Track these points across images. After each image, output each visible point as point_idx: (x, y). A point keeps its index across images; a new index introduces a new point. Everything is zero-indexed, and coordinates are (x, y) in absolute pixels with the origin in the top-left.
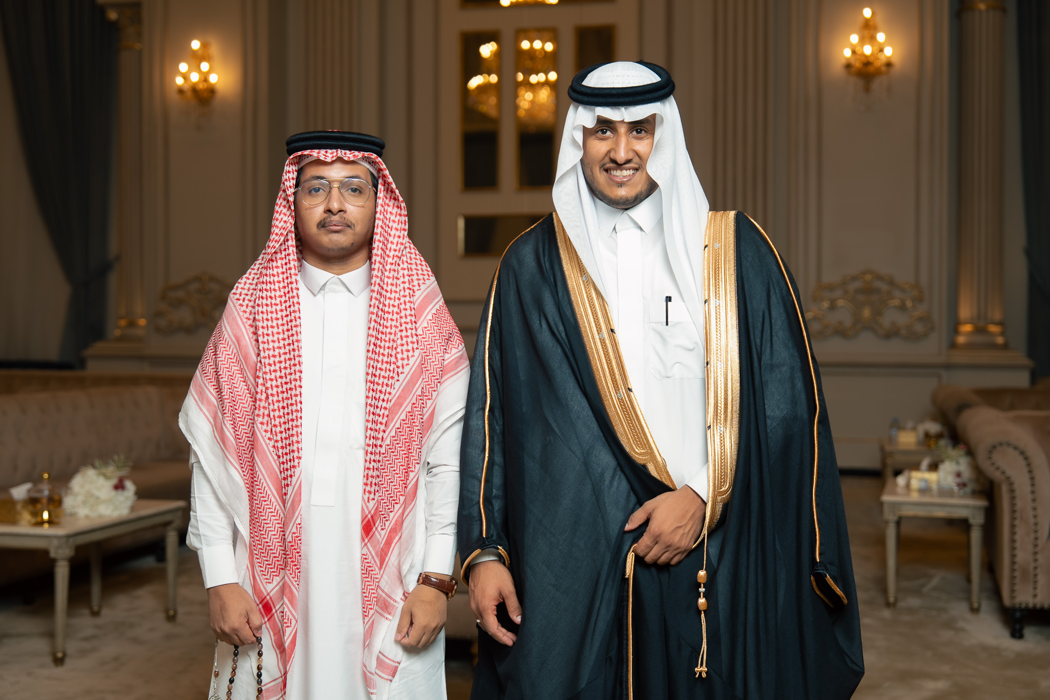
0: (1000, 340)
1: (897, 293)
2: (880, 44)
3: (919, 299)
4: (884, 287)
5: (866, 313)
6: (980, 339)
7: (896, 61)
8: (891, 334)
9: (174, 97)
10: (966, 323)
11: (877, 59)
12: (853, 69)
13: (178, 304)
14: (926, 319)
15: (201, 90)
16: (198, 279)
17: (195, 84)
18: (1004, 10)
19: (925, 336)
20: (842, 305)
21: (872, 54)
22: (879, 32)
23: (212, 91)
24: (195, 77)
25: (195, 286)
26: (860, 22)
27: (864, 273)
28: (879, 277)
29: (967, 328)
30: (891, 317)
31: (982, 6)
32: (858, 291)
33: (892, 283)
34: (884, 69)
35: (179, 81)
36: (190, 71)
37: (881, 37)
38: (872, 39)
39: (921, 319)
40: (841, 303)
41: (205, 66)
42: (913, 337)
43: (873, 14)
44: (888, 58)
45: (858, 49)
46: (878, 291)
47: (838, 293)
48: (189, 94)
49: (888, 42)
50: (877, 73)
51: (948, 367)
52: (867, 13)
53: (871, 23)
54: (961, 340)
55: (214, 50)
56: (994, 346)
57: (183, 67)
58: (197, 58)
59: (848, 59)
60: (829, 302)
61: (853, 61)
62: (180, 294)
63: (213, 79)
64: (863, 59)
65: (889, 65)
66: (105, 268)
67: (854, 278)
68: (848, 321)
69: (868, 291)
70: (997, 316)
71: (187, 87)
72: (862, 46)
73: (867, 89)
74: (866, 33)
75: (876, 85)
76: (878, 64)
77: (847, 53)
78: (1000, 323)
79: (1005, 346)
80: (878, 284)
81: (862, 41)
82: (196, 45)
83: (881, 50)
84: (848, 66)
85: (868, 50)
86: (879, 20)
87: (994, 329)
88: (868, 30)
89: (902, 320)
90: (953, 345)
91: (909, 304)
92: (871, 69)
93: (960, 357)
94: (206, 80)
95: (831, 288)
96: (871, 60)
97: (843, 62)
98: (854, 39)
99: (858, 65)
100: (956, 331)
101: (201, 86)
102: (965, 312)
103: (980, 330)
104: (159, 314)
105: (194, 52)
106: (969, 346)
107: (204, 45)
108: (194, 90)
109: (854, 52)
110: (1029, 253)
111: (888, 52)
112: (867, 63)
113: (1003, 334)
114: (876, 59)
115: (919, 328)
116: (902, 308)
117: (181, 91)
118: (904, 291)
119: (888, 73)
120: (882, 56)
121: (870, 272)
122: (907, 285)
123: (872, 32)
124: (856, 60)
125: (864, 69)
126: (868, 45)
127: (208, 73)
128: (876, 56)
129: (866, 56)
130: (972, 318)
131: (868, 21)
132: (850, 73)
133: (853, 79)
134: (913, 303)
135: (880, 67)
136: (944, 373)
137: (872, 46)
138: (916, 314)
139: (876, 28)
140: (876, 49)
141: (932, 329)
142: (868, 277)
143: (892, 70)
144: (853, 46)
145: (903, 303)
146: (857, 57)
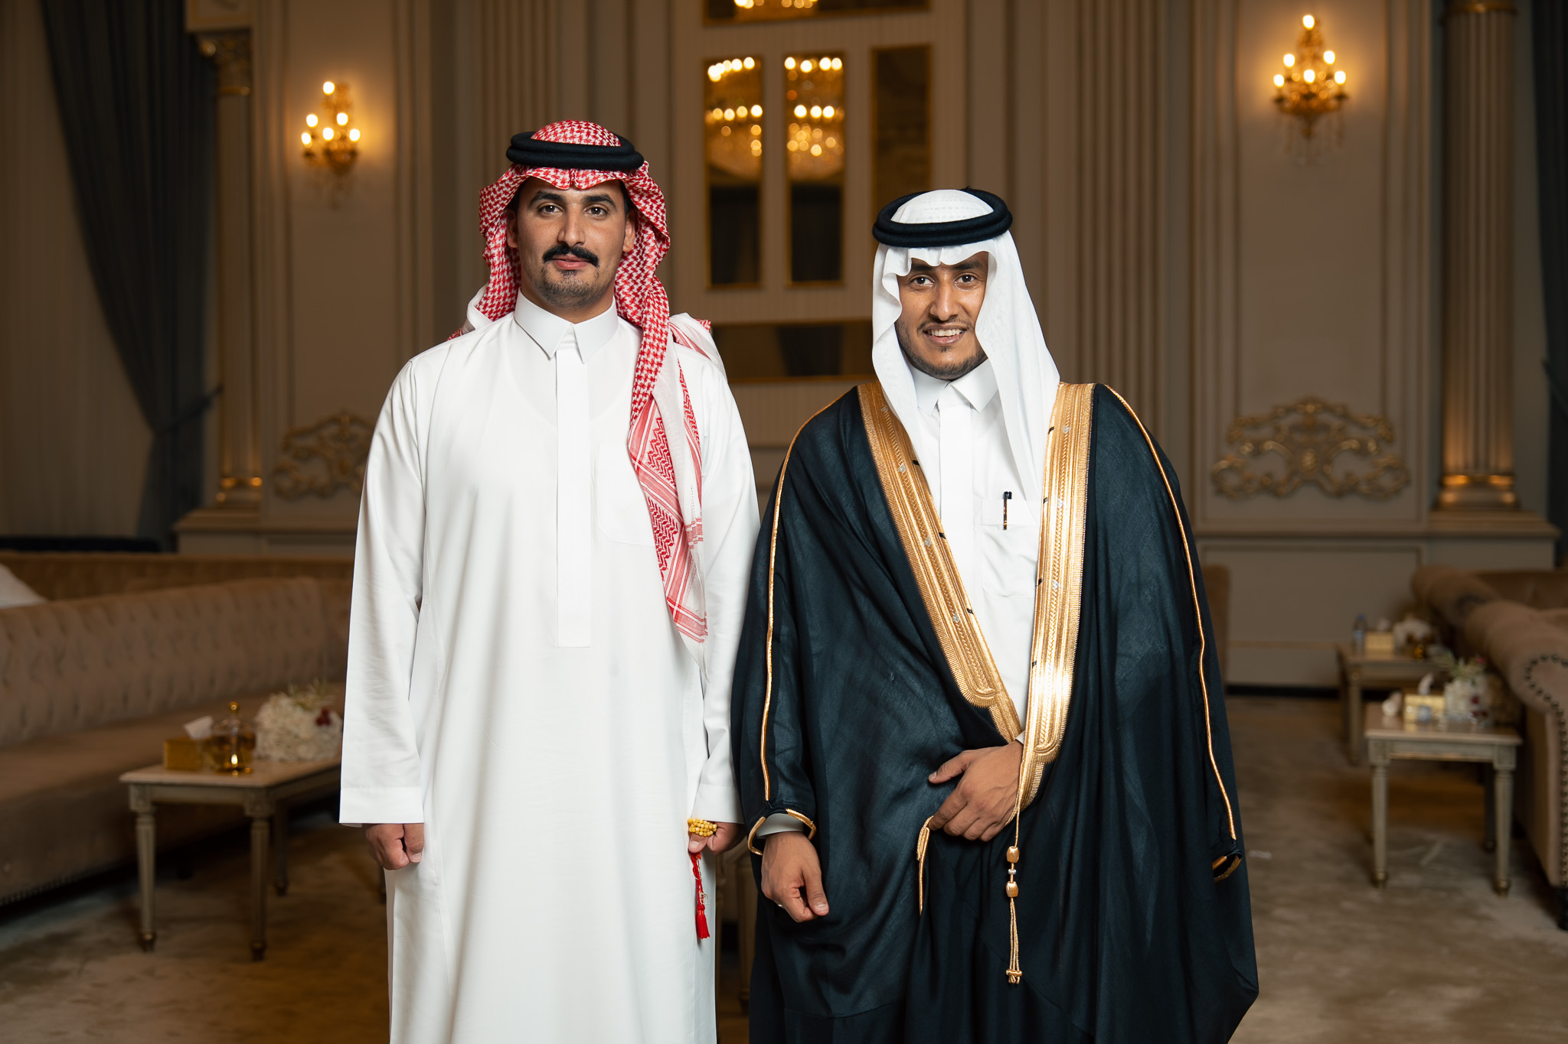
0: (1508, 498)
1: (1354, 431)
2: (1329, 67)
3: (1387, 440)
4: (1335, 422)
5: (1308, 460)
6: (1479, 496)
7: (1349, 90)
8: (1345, 490)
9: (298, 161)
10: (1457, 473)
11: (1325, 88)
12: (1287, 105)
13: (307, 456)
14: (1397, 468)
15: (335, 151)
16: (334, 420)
17: (329, 143)
18: (1512, 12)
19: (1397, 492)
20: (1271, 447)
21: (1315, 83)
22: (1324, 51)
23: (353, 153)
24: (328, 134)
25: (332, 430)
26: (1298, 35)
27: (1305, 402)
28: (1328, 408)
29: (1460, 480)
30: (1344, 466)
31: (1481, 8)
32: (1295, 428)
33: (1346, 416)
34: (1333, 103)
35: (306, 139)
36: (321, 125)
37: (1329, 57)
38: (1317, 58)
39: (1389, 468)
40: (1269, 445)
41: (342, 118)
42: (1378, 494)
43: (1317, 22)
44: (1340, 87)
45: (1296, 77)
46: (1326, 428)
47: (1266, 431)
48: (320, 157)
49: (1340, 63)
50: (1324, 109)
51: (1430, 537)
52: (1309, 21)
53: (1315, 37)
54: (1449, 497)
55: (354, 94)
56: (1500, 507)
57: (312, 120)
58: (332, 106)
59: (1280, 90)
60: (1251, 445)
61: (1286, 93)
62: (311, 442)
63: (354, 135)
64: (1306, 92)
65: (1341, 97)
66: (201, 405)
67: (1289, 410)
68: (1280, 473)
69: (1311, 427)
70: (1504, 463)
71: (317, 148)
72: (1301, 71)
73: (1308, 134)
74: (1306, 51)
75: (1321, 126)
76: (1323, 96)
77: (1279, 81)
78: (1508, 474)
79: (1516, 507)
80: (1325, 418)
81: (1301, 62)
82: (329, 88)
83: (1330, 77)
84: (1280, 100)
85: (1309, 76)
86: (1325, 31)
87: (1497, 481)
88: (1310, 46)
89: (1361, 469)
90: (1437, 505)
91: (1372, 446)
92: (1314, 103)
93: (1447, 523)
94: (344, 138)
95: (1255, 424)
96: (1314, 90)
97: (1274, 94)
98: (1289, 60)
99: (1295, 97)
100: (1441, 485)
101: (335, 147)
102: (1455, 456)
103: (1477, 483)
104: (280, 471)
105: (328, 98)
106: (1461, 507)
107: (340, 88)
108: (327, 152)
109: (1289, 80)
110: (1550, 368)
111: (1340, 78)
112: (1308, 95)
113: (1511, 489)
114: (1321, 90)
115: (1387, 481)
116: (1362, 452)
117: (309, 154)
118: (1364, 427)
119: (1339, 108)
120: (1331, 85)
121: (1313, 400)
122: (1368, 418)
123: (1316, 49)
124: (1291, 91)
125: (1304, 104)
126: (1311, 68)
127: (347, 128)
128: (1322, 85)
129: (1307, 85)
130: (1466, 467)
131: (1309, 34)
132: (1282, 110)
133: (1287, 119)
134: (1377, 445)
135: (1327, 100)
136: (1424, 547)
137: (1317, 70)
138: (1383, 461)
139: (1321, 45)
140: (1322, 75)
141: (1407, 483)
142: (1310, 408)
143: (1346, 104)
144: (1288, 70)
145: (1363, 445)
146: (1294, 86)
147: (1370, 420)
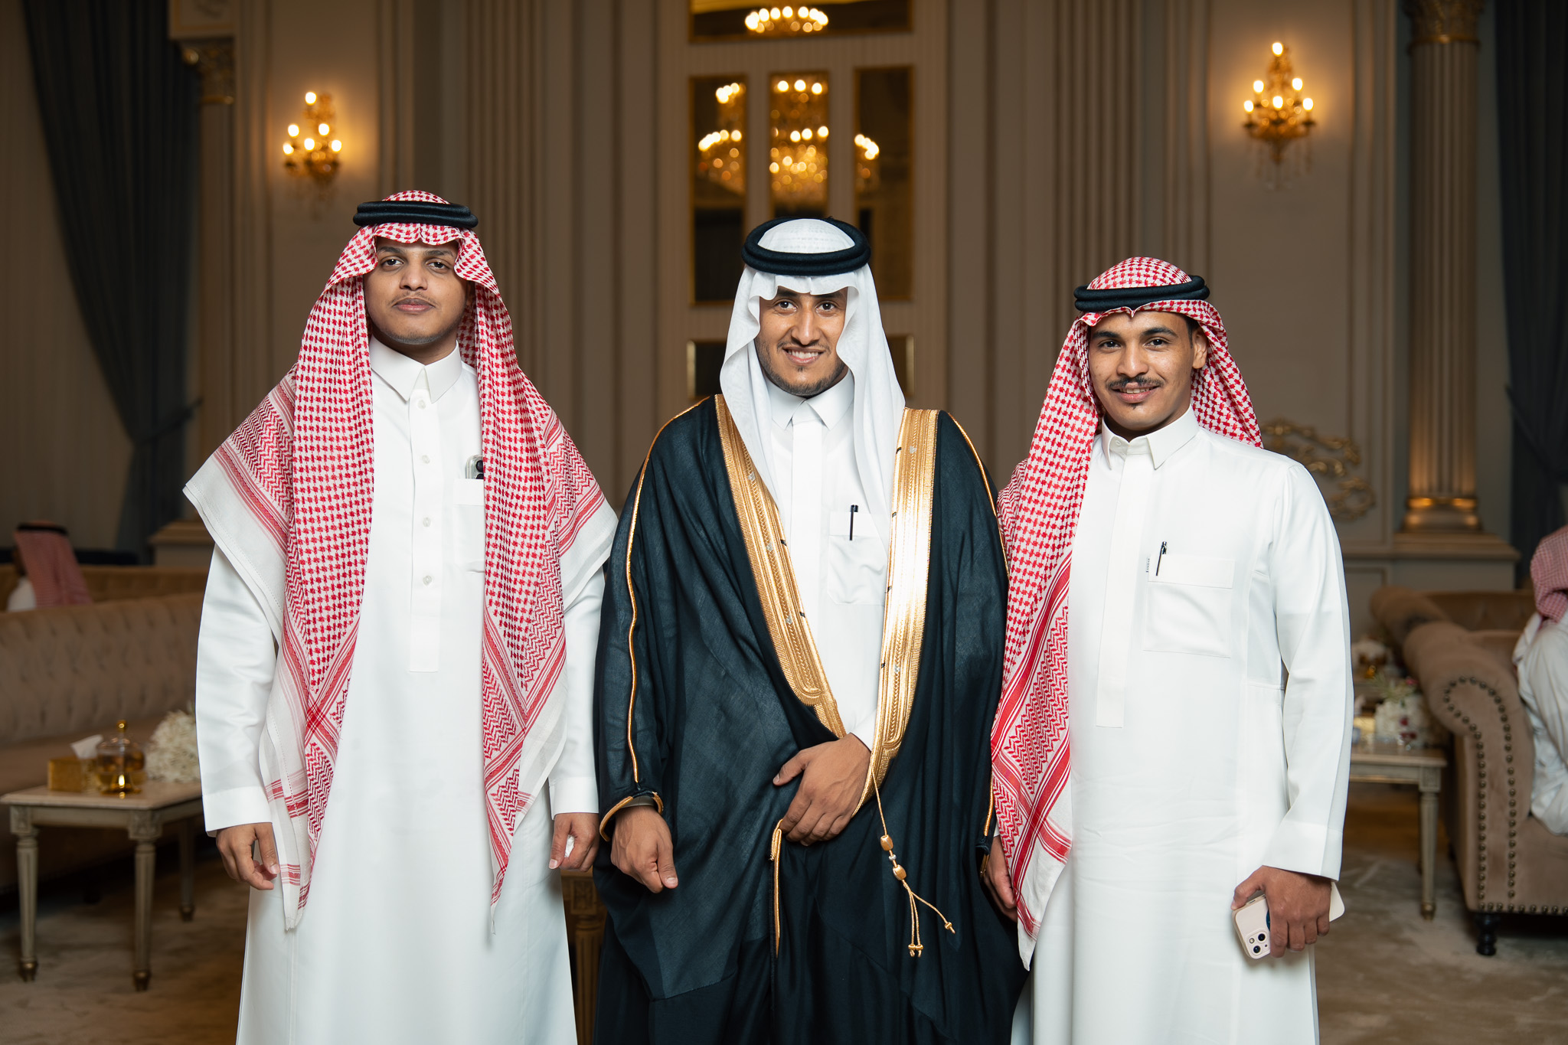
0: (1471, 520)
1: (1319, 453)
2: (1297, 94)
3: (1354, 462)
4: (1301, 444)
6: (1442, 518)
7: (1315, 117)
9: (281, 171)
10: (1422, 496)
11: (1294, 114)
12: (1256, 131)
14: (1363, 491)
15: (317, 161)
17: (310, 153)
18: (1477, 43)
19: (1363, 513)
21: (1284, 109)
22: (1293, 78)
23: (335, 164)
24: (310, 144)
26: (1268, 62)
27: (1272, 424)
28: (1294, 430)
29: (1425, 503)
31: (1445, 39)
33: (1313, 438)
34: (1302, 129)
35: (288, 149)
36: (303, 135)
37: (1297, 84)
38: (1285, 85)
39: (1355, 490)
41: (324, 129)
42: (1342, 515)
43: (1286, 50)
44: (1308, 113)
45: (1265, 103)
46: (1294, 449)
48: (302, 168)
49: (1308, 90)
50: (1293, 135)
51: (1395, 559)
52: (1277, 48)
53: (1283, 63)
54: (1414, 519)
55: (337, 105)
56: (1463, 529)
57: (293, 130)
58: (314, 117)
59: (1249, 115)
61: (1255, 118)
63: (336, 146)
64: (1273, 116)
65: (1309, 123)
66: (181, 417)
70: (1467, 486)
71: (298, 158)
72: (1271, 98)
73: (1277, 159)
74: (1276, 78)
75: (1290, 152)
76: (1292, 122)
77: (1249, 106)
78: (1471, 496)
79: (1479, 529)
80: (1292, 439)
81: (1270, 88)
82: (311, 98)
83: (1298, 103)
84: (1250, 125)
85: (1278, 102)
86: (1294, 58)
87: (1460, 503)
88: (1279, 73)
90: (1403, 528)
91: (1338, 468)
92: (1283, 129)
93: (1412, 545)
94: (325, 148)
96: (1283, 115)
97: (1244, 119)
98: (1259, 86)
99: (1265, 123)
100: (1408, 508)
101: (318, 157)
102: (1420, 478)
103: (1441, 506)
105: (310, 108)
106: (1426, 529)
107: (323, 99)
108: (309, 163)
109: (1258, 106)
110: (1513, 394)
111: (1308, 104)
112: (1277, 122)
113: (1474, 511)
114: (1291, 115)
115: (1352, 503)
116: (1327, 473)
117: (290, 164)
118: (1331, 450)
119: (1307, 133)
120: (1298, 110)
121: (1283, 423)
122: (1335, 440)
123: (1286, 76)
124: (1261, 117)
125: (1273, 129)
126: (1279, 95)
127: (328, 138)
128: (1291, 111)
129: (1277, 112)
130: (1430, 489)
131: (1277, 59)
132: (1252, 135)
133: (1256, 145)
134: (1344, 467)
135: (1295, 126)
136: (1389, 568)
137: (1285, 97)
138: (1350, 483)
139: (1290, 71)
140: (1290, 101)
141: (1373, 505)
142: (1279, 430)
143: (1313, 130)
144: (1257, 95)
145: (1330, 465)
146: (1263, 112)
147: (1337, 443)
